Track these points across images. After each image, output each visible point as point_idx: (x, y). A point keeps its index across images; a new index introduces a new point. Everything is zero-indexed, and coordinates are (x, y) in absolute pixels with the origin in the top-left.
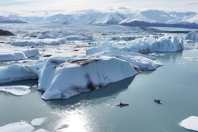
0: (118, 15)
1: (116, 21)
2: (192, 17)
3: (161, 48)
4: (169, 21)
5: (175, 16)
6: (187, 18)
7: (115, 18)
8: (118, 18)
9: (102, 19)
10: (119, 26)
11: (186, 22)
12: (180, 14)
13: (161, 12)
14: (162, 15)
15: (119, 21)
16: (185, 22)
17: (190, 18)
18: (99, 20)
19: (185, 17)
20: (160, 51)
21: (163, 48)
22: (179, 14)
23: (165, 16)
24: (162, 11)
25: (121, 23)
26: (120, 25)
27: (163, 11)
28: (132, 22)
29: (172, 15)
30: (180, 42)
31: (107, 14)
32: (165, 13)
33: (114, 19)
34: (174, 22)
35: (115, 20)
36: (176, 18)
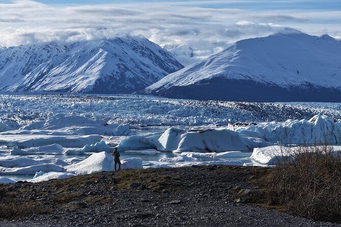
1: (132, 81)
7: (130, 65)
8: (144, 68)
9: (74, 69)
10: (147, 99)
15: (150, 80)
18: (60, 74)
25: (155, 86)
26: (154, 93)
31: (98, 49)
33: (126, 69)
35: (129, 74)
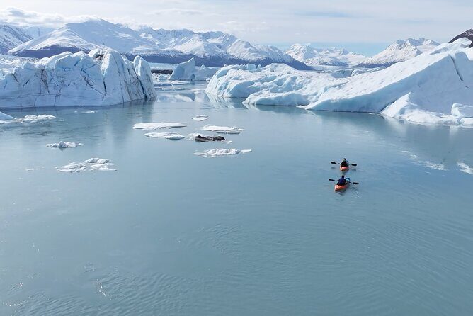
0: (5, 30)
2: (186, 41)
3: (55, 92)
4: (137, 49)
5: (150, 37)
6: (178, 44)
8: (7, 39)
11: (176, 51)
12: (161, 34)
13: (118, 27)
14: (120, 35)
15: (11, 46)
16: (173, 51)
17: (183, 42)
19: (173, 40)
20: (52, 104)
21: (64, 91)
22: (159, 32)
23: (127, 36)
24: (119, 25)
25: (15, 50)
26: (14, 54)
27: (121, 25)
28: (46, 47)
29: (143, 35)
30: (139, 74)
32: (128, 30)
34: (150, 51)
36: (152, 43)
